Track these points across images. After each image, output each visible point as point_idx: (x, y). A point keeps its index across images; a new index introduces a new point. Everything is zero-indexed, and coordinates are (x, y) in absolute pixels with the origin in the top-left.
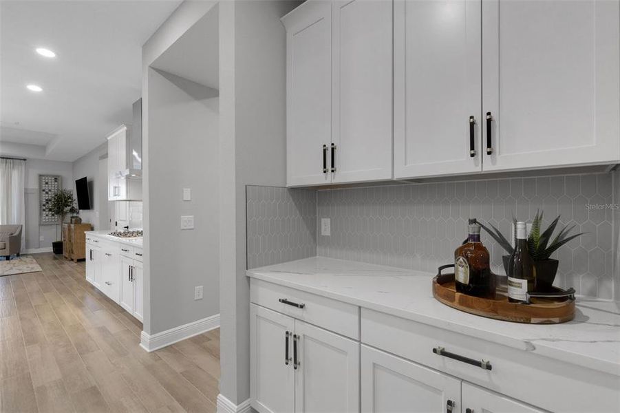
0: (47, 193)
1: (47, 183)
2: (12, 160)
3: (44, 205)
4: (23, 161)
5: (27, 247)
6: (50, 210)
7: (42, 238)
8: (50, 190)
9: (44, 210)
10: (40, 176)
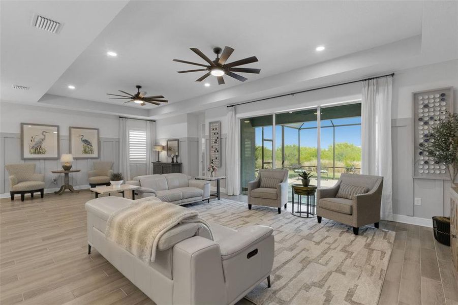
0: (426, 123)
1: (426, 106)
2: (375, 80)
3: (421, 145)
4: (390, 78)
5: (396, 210)
6: (431, 153)
7: (418, 201)
8: (431, 118)
9: (421, 153)
10: (415, 96)
